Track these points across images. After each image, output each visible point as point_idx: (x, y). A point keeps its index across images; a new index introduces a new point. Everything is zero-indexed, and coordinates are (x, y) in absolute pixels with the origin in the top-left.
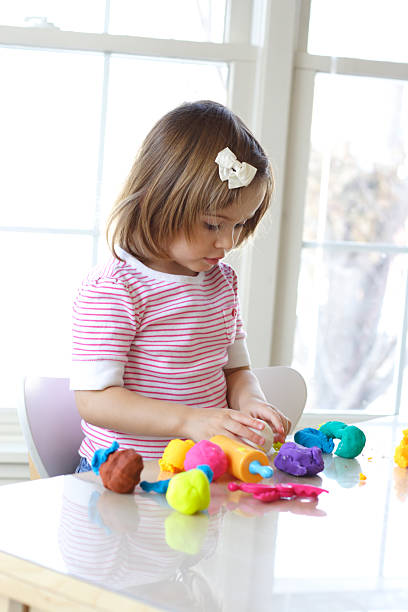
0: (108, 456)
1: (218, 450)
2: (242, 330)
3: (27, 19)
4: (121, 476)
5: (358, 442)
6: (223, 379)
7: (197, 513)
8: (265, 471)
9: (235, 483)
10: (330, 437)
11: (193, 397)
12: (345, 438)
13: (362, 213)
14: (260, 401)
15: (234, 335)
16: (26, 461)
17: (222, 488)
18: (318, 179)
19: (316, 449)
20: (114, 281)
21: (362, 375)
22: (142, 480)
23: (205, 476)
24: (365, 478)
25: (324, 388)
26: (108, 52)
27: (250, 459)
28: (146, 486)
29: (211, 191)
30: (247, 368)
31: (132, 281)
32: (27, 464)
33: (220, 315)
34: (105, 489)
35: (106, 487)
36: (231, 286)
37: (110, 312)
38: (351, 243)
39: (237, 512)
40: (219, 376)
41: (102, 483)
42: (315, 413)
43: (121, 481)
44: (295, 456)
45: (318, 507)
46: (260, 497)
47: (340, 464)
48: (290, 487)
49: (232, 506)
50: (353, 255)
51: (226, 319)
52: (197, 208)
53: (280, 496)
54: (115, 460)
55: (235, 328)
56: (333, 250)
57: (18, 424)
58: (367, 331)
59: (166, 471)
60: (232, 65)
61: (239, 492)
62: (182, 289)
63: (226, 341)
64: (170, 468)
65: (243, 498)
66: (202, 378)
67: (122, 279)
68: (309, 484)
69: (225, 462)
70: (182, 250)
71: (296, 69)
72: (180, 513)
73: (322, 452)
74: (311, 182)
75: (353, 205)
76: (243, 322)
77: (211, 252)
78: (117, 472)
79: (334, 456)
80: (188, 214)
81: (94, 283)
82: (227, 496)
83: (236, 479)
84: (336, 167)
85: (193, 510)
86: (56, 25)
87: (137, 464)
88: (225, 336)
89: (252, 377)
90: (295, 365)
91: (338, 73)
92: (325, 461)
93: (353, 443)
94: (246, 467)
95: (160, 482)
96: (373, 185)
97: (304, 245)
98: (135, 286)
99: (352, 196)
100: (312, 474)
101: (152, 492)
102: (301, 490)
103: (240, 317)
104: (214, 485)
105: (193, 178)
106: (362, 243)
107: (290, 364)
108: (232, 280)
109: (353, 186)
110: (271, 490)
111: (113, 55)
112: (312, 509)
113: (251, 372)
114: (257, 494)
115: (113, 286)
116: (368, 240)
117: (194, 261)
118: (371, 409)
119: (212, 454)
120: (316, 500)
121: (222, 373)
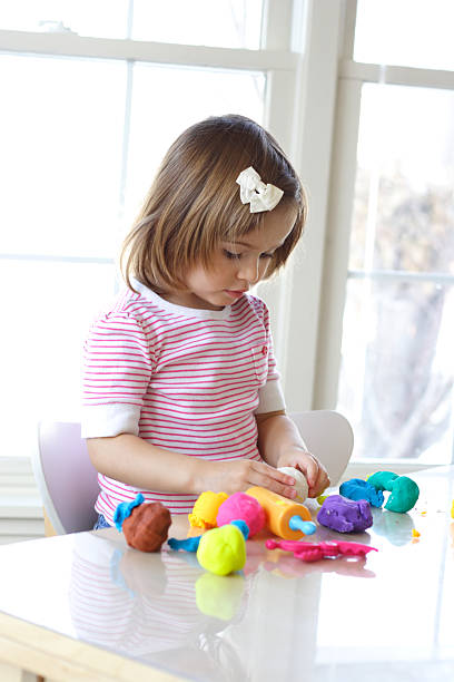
0: (132, 510)
1: (255, 504)
2: (276, 370)
3: (42, 23)
4: (146, 533)
5: (410, 495)
6: (254, 425)
7: (231, 574)
8: (307, 527)
9: (273, 540)
10: (380, 489)
11: (218, 445)
12: (396, 490)
13: (414, 238)
14: (299, 449)
15: (265, 375)
16: (41, 515)
17: (259, 545)
18: (366, 201)
19: (364, 502)
20: (126, 315)
21: (415, 420)
22: (169, 538)
23: (241, 532)
24: (418, 535)
25: (373, 434)
26: (131, 60)
27: (290, 514)
28: (174, 544)
29: (231, 214)
30: (281, 413)
31: (146, 316)
32: (42, 520)
33: (248, 353)
34: (128, 547)
35: (130, 544)
36: (261, 321)
37: (121, 350)
38: (401, 273)
39: (276, 572)
40: (249, 421)
41: (125, 542)
42: (363, 462)
43: (146, 537)
44: (340, 510)
45: (365, 567)
46: (301, 556)
47: (390, 519)
48: (335, 544)
49: (270, 566)
50: (405, 286)
51: (255, 358)
52: (215, 234)
53: (323, 555)
54: (141, 514)
55: (266, 367)
56: (381, 280)
57: (32, 474)
58: (420, 371)
59: (196, 526)
60: (270, 74)
61: (278, 550)
62: (203, 324)
63: (256, 383)
64: (201, 524)
65: (282, 557)
66: (228, 424)
67: (135, 313)
68: (355, 541)
69: (263, 516)
70: (200, 280)
71: (341, 78)
72: (213, 575)
73: (371, 505)
74: (358, 205)
75: (404, 230)
76: (276, 361)
77: (232, 283)
78: (142, 528)
79: (384, 510)
80: (205, 240)
81: (104, 319)
82: (264, 555)
83: (274, 536)
84: (385, 188)
85: (227, 571)
86: (73, 30)
87: (165, 519)
88: (254, 377)
89: (289, 423)
90: (340, 409)
91: (388, 83)
92: (374, 516)
93: (406, 495)
94: (285, 522)
95: (191, 539)
96: (427, 208)
97: (350, 275)
98: (150, 321)
99: (402, 220)
100: (359, 531)
101: (181, 550)
102: (347, 548)
103: (273, 357)
104: (251, 543)
105: (211, 199)
106: (413, 273)
107: (334, 407)
108: (262, 314)
109: (405, 209)
110: (314, 548)
111: (137, 63)
112: (359, 569)
113: (287, 417)
114: (298, 552)
115: (125, 321)
116: (421, 269)
117: (214, 293)
118: (424, 457)
119: (248, 508)
120: (364, 559)
121: (252, 418)
